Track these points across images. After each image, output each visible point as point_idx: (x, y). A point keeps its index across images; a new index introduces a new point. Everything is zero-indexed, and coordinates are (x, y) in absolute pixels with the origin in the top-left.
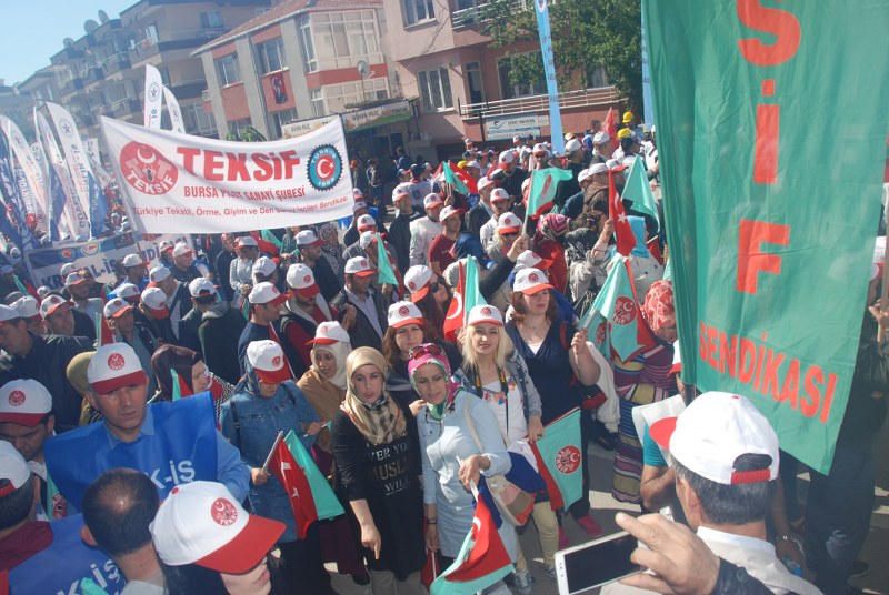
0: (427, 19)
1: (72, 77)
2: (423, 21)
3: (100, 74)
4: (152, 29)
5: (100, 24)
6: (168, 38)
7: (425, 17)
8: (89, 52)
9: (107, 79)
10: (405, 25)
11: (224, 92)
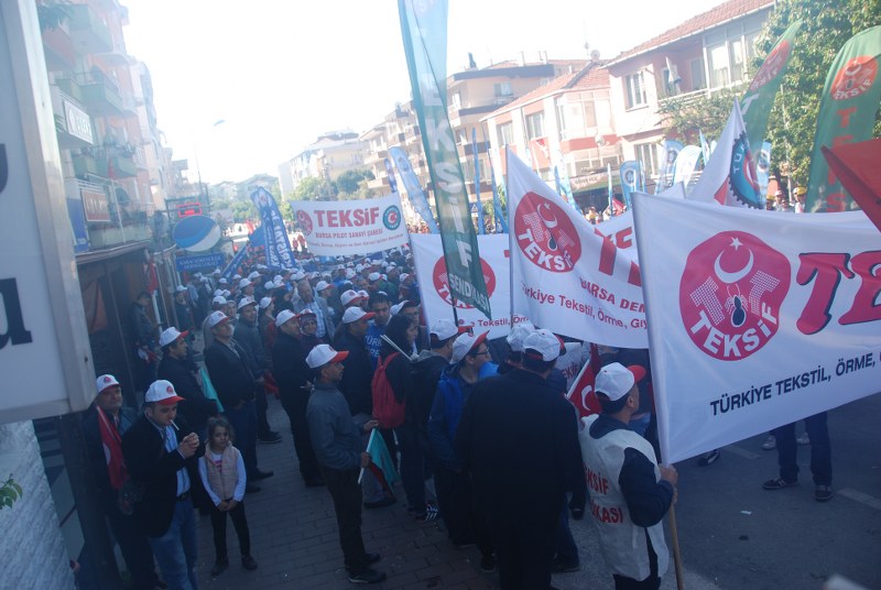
0: (643, 104)
1: (399, 131)
2: (639, 106)
4: (457, 96)
6: (467, 105)
10: (627, 108)
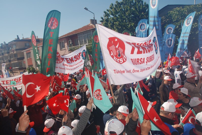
2: (63, 49)
3: (3, 54)
4: (15, 46)
5: (4, 44)
6: (18, 48)
7: (64, 48)
8: (1, 49)
9: (4, 55)
10: (60, 49)
11: (28, 59)
